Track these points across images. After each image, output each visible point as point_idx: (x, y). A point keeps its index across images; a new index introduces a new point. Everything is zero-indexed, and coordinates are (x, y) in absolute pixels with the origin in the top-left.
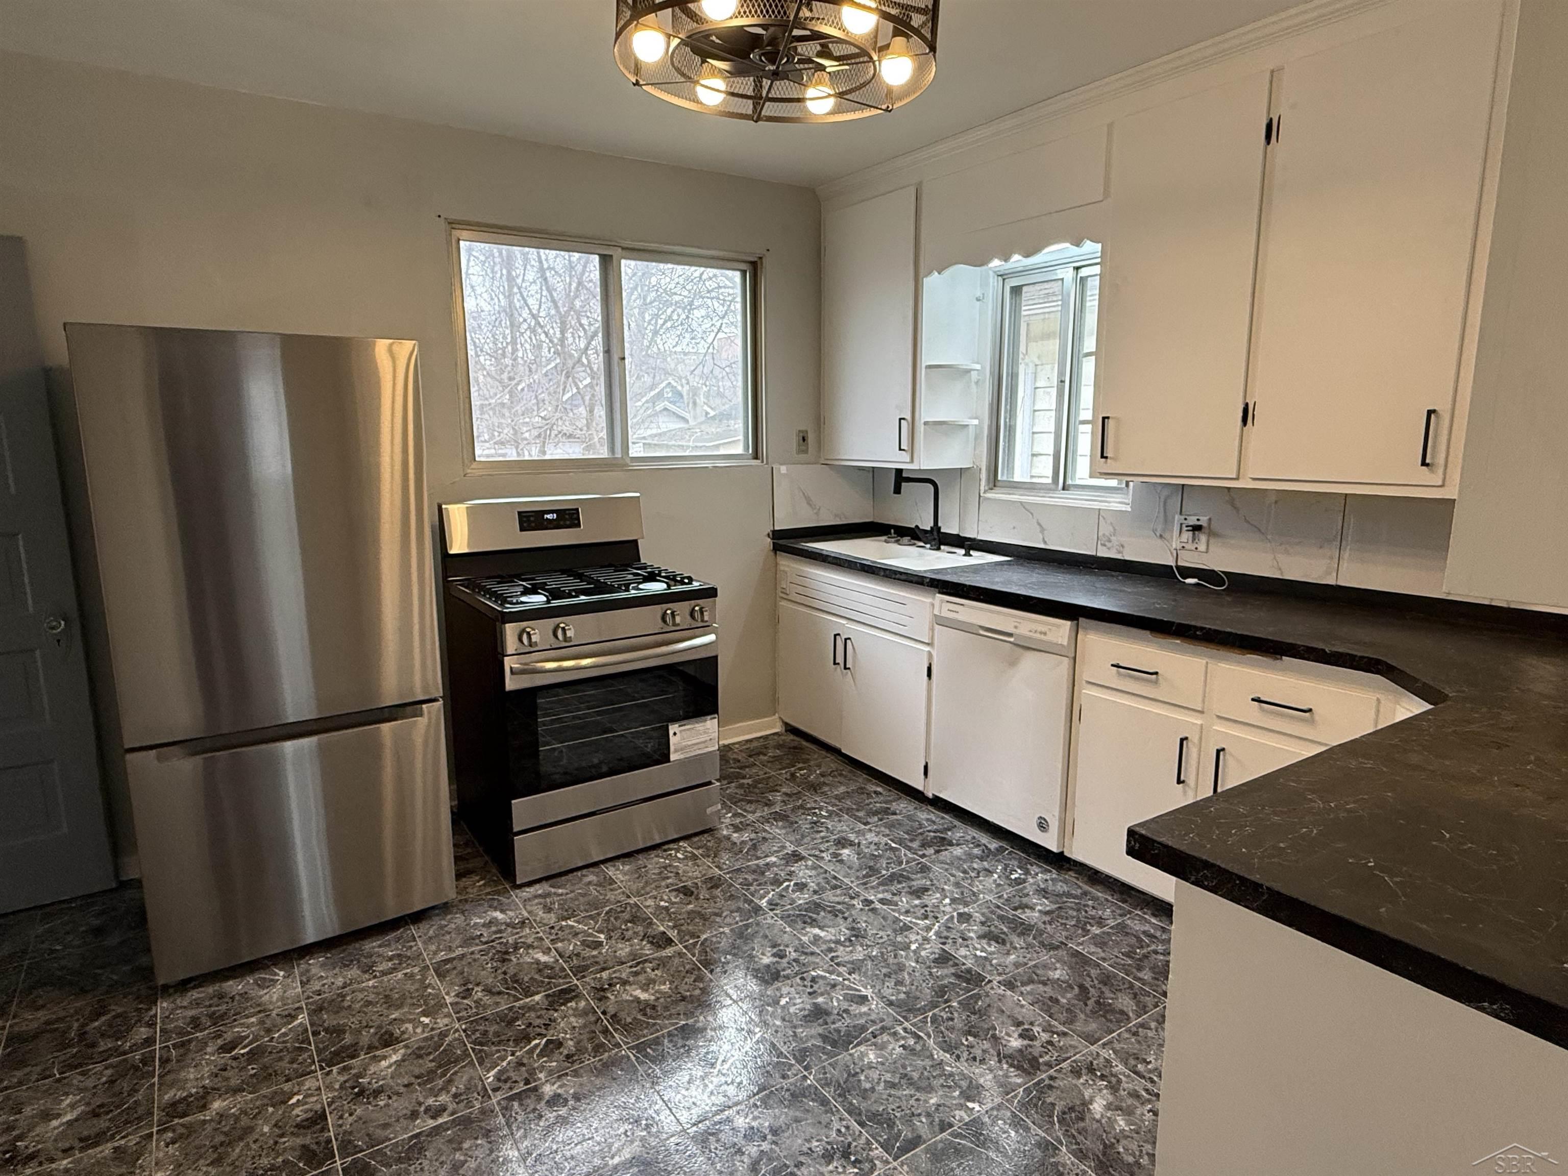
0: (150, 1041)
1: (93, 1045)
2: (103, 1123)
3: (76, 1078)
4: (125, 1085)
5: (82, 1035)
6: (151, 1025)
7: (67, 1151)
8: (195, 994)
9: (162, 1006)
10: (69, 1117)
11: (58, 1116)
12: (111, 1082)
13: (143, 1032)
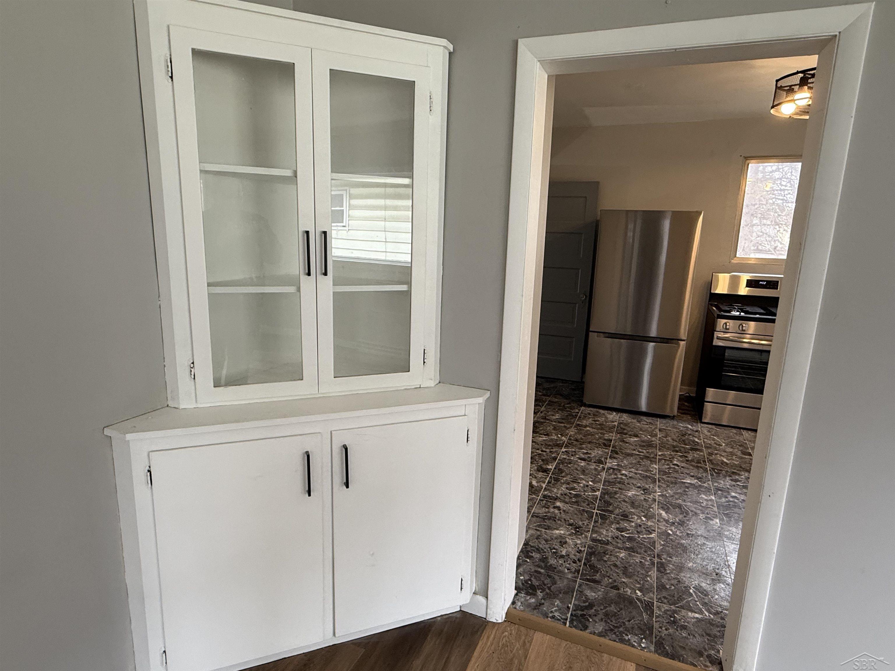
0: (578, 413)
1: (566, 408)
2: (563, 421)
3: (560, 412)
4: (570, 417)
5: (564, 406)
6: (579, 410)
7: (555, 422)
8: (592, 409)
9: (583, 408)
10: (557, 417)
11: (555, 416)
12: (567, 416)
13: (577, 411)
